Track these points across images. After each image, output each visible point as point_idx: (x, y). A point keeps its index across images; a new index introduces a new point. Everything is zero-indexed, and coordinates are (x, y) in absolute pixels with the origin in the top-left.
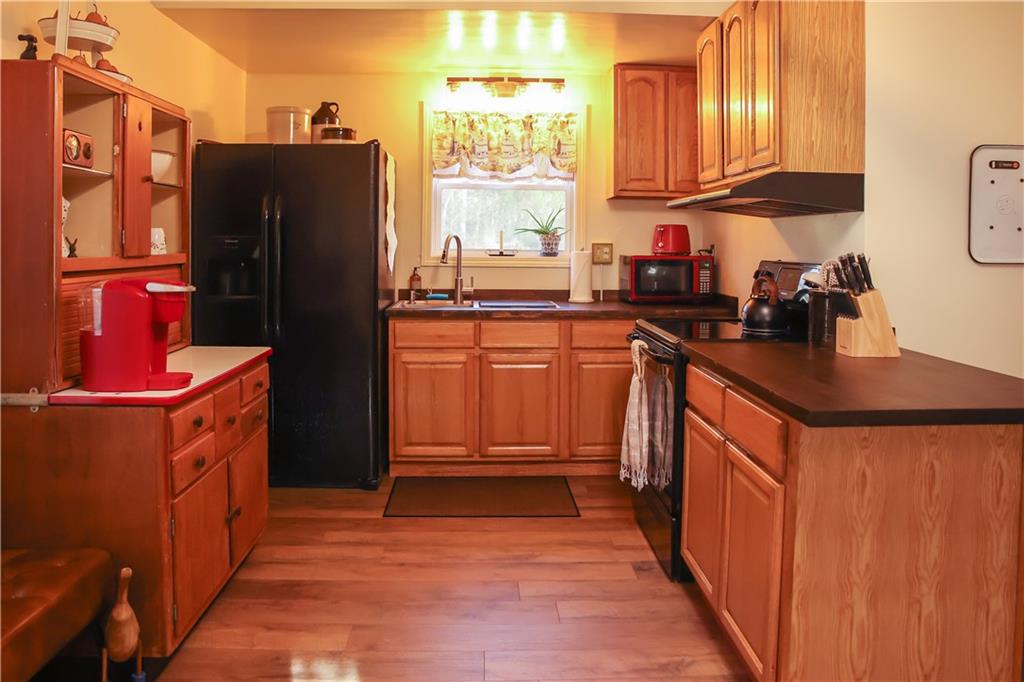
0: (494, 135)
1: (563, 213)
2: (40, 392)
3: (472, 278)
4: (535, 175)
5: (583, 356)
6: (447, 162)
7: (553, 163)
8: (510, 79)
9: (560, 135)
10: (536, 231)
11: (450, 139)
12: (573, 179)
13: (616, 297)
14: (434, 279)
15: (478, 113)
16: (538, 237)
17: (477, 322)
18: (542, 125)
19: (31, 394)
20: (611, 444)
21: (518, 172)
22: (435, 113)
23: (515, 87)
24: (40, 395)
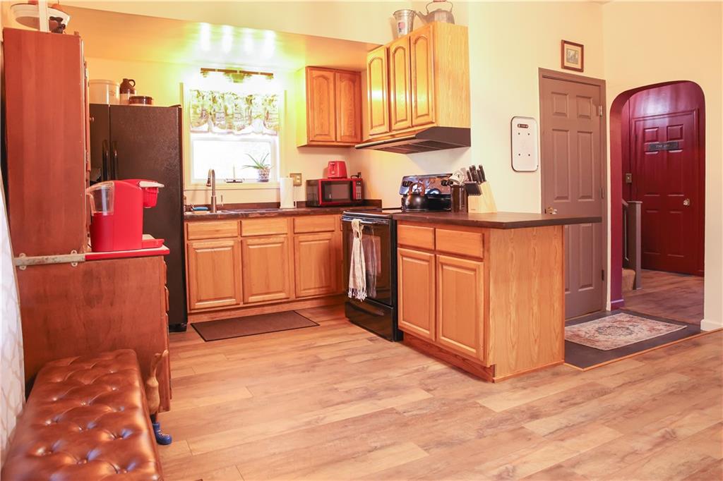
0: (229, 106)
1: (269, 155)
2: (78, 253)
3: (222, 196)
4: (253, 132)
5: (302, 237)
6: (198, 123)
7: (265, 125)
8: (240, 72)
9: (268, 108)
10: (255, 167)
11: (201, 108)
12: (276, 135)
13: (304, 205)
14: (193, 198)
15: (218, 93)
16: (256, 170)
17: (239, 221)
18: (258, 101)
19: (72, 255)
20: (319, 288)
21: (243, 130)
22: (191, 90)
23: (243, 77)
24: (79, 255)
